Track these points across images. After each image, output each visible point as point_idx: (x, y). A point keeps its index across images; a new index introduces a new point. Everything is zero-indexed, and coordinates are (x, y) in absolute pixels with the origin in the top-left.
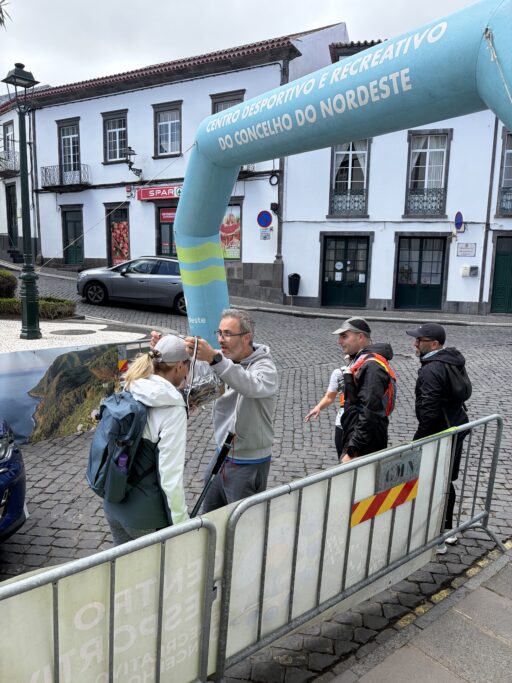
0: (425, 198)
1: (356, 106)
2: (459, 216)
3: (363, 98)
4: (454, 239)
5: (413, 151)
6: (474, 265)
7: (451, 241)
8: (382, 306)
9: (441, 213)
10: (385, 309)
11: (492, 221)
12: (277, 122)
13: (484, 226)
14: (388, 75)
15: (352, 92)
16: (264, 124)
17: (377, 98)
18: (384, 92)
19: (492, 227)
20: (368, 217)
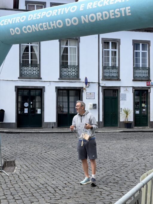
0: (69, 70)
1: (101, 19)
2: (86, 79)
3: (106, 16)
4: (84, 90)
5: (62, 46)
6: (94, 103)
7: (83, 92)
8: (51, 126)
9: (77, 77)
10: (53, 127)
11: (101, 82)
12: (53, 23)
13: (98, 84)
14: (119, 8)
15: (100, 13)
16: (44, 24)
17: (114, 17)
18: (117, 15)
19: (101, 85)
20: (41, 79)
